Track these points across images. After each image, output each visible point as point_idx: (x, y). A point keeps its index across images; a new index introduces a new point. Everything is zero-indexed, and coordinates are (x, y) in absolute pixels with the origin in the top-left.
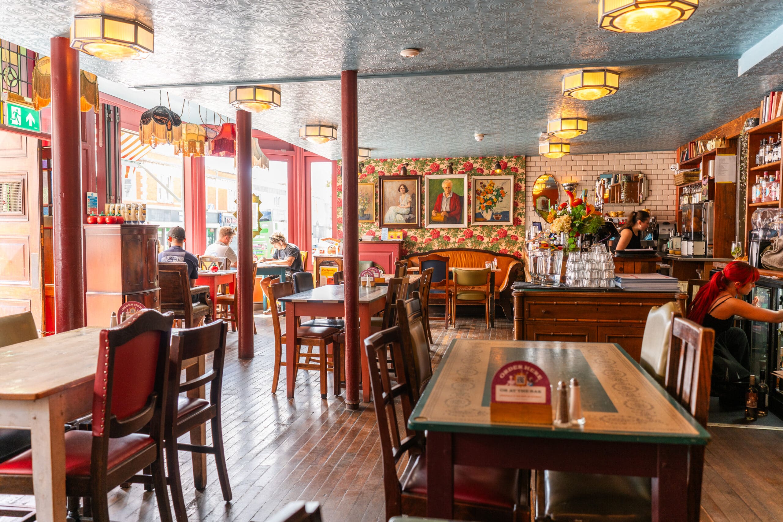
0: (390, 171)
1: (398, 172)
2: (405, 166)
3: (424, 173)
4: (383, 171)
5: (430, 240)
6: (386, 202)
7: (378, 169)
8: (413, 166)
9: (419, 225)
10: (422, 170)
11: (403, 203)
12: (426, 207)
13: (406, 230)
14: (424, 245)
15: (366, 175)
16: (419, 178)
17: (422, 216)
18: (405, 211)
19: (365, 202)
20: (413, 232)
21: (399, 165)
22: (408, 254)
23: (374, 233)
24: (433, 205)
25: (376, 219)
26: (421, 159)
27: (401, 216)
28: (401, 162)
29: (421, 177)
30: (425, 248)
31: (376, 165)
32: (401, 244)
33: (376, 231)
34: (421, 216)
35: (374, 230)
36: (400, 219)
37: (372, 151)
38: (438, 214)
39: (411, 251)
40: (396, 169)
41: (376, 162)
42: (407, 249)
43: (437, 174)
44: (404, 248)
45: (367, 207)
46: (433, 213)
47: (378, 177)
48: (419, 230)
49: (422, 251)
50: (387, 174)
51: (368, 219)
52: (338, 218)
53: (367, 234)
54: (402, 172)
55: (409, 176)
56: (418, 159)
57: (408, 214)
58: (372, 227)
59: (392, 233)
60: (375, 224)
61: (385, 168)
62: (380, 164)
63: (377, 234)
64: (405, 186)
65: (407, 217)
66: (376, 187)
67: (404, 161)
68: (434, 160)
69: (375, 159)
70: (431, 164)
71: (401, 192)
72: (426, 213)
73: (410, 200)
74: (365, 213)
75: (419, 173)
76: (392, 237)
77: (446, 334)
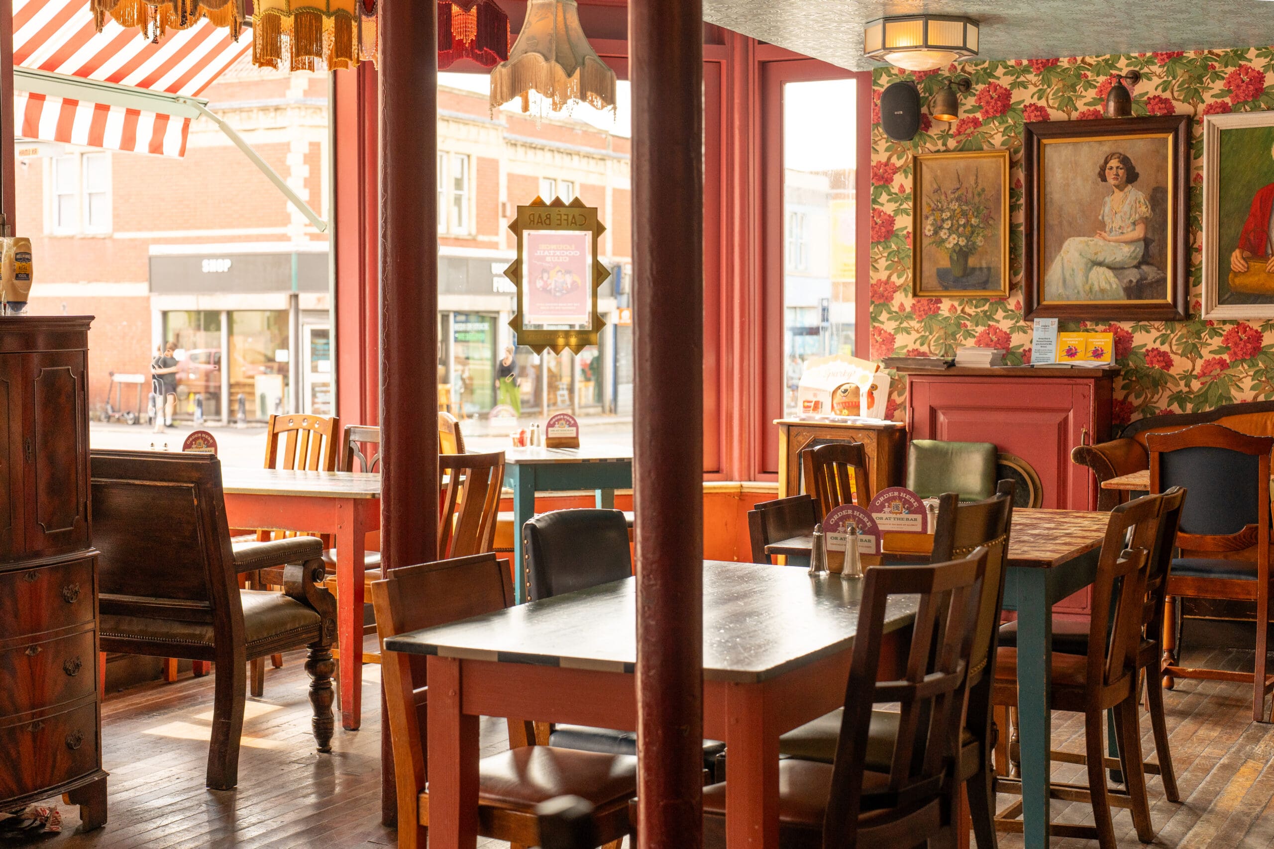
0: (1068, 103)
1: (1099, 108)
2: (1126, 83)
3: (1201, 107)
4: (1042, 103)
5: (1223, 364)
6: (1052, 219)
7: (1023, 97)
8: (1156, 81)
9: (1180, 309)
10: (1194, 95)
11: (1118, 222)
12: (1205, 238)
13: (1127, 326)
14: (1196, 385)
15: (976, 123)
16: (1182, 127)
17: (1190, 271)
18: (1124, 253)
19: (974, 221)
20: (1155, 334)
21: (1102, 79)
22: (1135, 417)
23: (1008, 338)
24: (1235, 229)
25: (1013, 287)
26: (1190, 54)
27: (1110, 274)
28: (1112, 66)
29: (1191, 121)
30: (1203, 397)
31: (1015, 85)
32: (1104, 378)
33: (1013, 329)
34: (1188, 273)
35: (1005, 325)
36: (1104, 285)
37: (984, 29)
38: (1256, 265)
39: (1144, 408)
40: (1091, 94)
41: (1017, 71)
42: (1132, 398)
43: (1255, 109)
44: (1119, 395)
45: (979, 241)
46: (1236, 259)
47: (1021, 129)
48: (1178, 326)
49: (1189, 408)
50: (1056, 115)
51: (984, 285)
52: (873, 282)
53: (979, 343)
54: (1112, 106)
55: (1141, 119)
56: (1180, 55)
57: (1137, 266)
58: (1000, 314)
59: (1073, 339)
60: (1012, 304)
61: (1050, 92)
62: (1032, 77)
63: (1016, 339)
64: (1125, 161)
65: (1133, 275)
66: (1013, 165)
67: (1122, 63)
68: (1241, 57)
69: (1012, 62)
70: (1230, 70)
71: (1111, 181)
72: (1205, 259)
73: (1144, 210)
74: (972, 262)
75: (1181, 108)
76: (1071, 353)
77: (1250, 756)
